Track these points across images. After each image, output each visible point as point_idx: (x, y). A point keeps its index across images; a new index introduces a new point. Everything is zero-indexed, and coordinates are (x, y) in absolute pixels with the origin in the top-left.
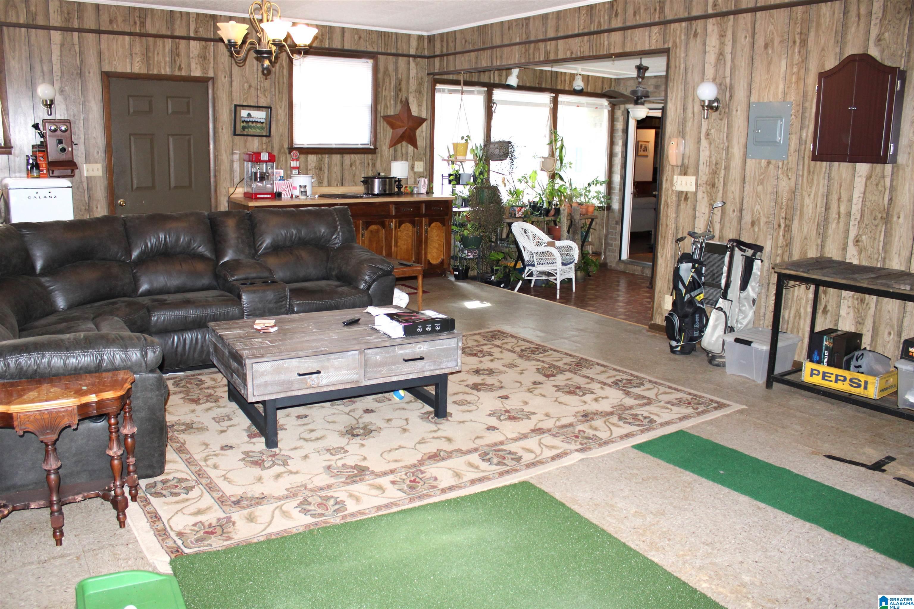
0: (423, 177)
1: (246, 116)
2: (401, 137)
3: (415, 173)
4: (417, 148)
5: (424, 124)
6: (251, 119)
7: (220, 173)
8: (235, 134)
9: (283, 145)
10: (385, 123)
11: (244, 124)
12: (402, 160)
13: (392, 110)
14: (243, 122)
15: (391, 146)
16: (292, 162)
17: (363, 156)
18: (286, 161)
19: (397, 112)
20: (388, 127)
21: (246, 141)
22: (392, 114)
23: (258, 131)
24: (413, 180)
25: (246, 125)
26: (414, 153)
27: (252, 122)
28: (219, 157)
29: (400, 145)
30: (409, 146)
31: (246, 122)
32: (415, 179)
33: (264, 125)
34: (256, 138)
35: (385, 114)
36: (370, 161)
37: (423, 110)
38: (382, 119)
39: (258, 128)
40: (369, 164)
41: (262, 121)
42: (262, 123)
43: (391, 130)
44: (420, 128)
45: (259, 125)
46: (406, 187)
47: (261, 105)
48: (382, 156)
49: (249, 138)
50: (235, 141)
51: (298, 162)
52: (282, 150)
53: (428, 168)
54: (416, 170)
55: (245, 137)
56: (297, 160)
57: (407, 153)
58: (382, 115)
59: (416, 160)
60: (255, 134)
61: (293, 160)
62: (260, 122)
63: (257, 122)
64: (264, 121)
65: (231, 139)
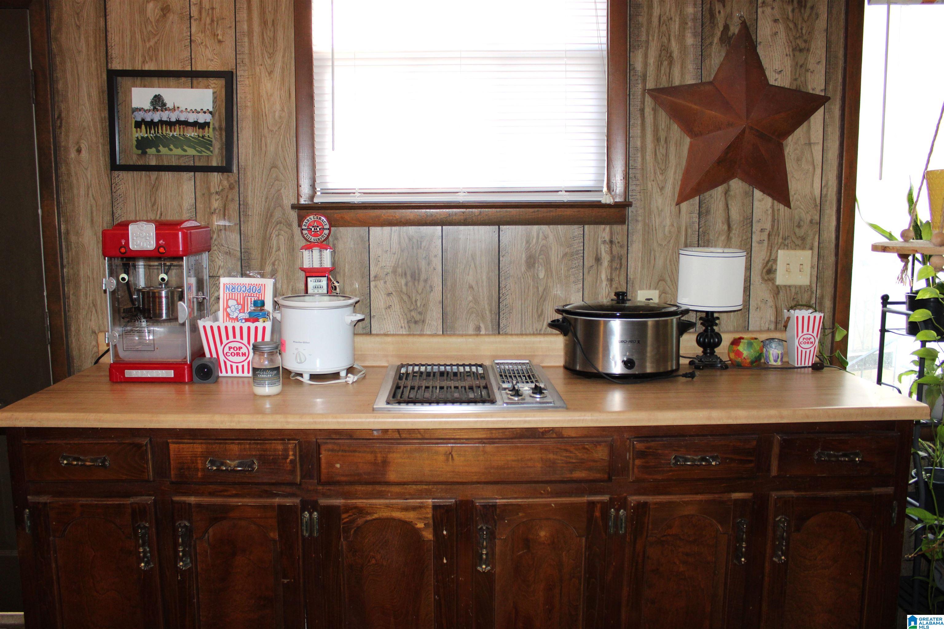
0: (808, 306)
1: (147, 105)
2: (720, 162)
3: (777, 290)
4: (787, 203)
5: (817, 118)
6: (165, 116)
7: (77, 286)
8: (114, 167)
9: (279, 197)
10: (663, 116)
11: (143, 133)
12: (728, 244)
13: (690, 67)
14: (138, 125)
15: (683, 197)
16: (306, 253)
17: (575, 230)
18: (292, 250)
19: (709, 77)
20: (675, 127)
21: (155, 188)
22: (690, 80)
23: (191, 152)
24: (769, 314)
25: (151, 135)
26: (774, 220)
27: (170, 124)
28: (73, 238)
29: (720, 190)
30: (758, 194)
31: (151, 124)
32: (778, 313)
33: (209, 133)
34: (187, 176)
35: (664, 84)
36: (604, 250)
37: (811, 65)
38: (649, 101)
39: (189, 142)
40: (598, 260)
41: (202, 118)
42: (204, 126)
43: (687, 140)
44: (800, 132)
45: (191, 133)
46: (736, 342)
47: (199, 67)
48: (648, 230)
49: (167, 176)
50: (122, 188)
51: (327, 253)
52: (278, 214)
53: (829, 273)
54: (781, 279)
55: (154, 175)
56: (322, 246)
57: (748, 221)
58: (650, 85)
59: (785, 246)
60: (182, 162)
61: (309, 247)
62: (195, 124)
63: (186, 123)
64: (208, 118)
65: (105, 180)
